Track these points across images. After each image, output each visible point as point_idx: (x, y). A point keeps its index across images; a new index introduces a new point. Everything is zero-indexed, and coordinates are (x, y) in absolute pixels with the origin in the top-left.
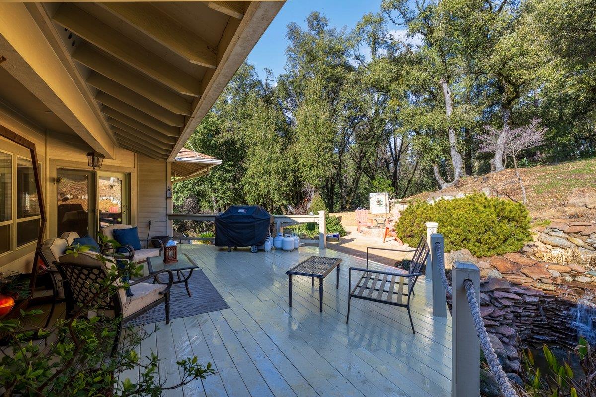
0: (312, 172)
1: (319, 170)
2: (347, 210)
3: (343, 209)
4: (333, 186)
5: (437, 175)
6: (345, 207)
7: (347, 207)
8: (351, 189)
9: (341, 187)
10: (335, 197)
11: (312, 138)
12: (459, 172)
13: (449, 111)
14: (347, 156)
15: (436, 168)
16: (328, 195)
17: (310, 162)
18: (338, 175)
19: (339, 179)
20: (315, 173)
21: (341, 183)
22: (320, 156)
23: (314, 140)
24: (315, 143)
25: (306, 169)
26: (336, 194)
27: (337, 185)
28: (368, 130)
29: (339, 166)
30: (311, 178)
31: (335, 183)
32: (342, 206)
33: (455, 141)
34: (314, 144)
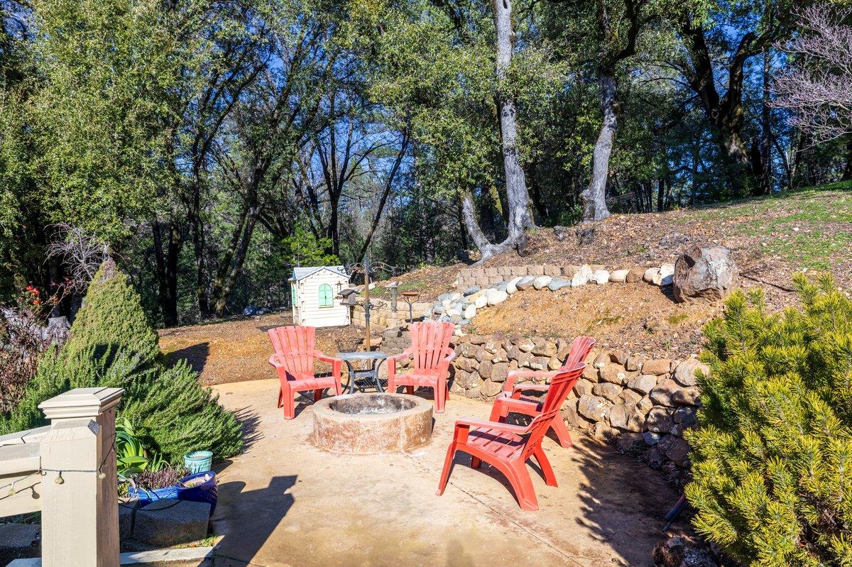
0: (99, 193)
1: (127, 187)
2: (219, 316)
3: (208, 312)
4: (175, 249)
5: (471, 221)
6: (213, 306)
7: (219, 306)
8: (229, 256)
9: (198, 253)
10: (180, 280)
11: (97, 74)
12: (523, 217)
13: (505, 55)
14: (213, 172)
15: (468, 204)
16: (159, 275)
17: (89, 159)
18: (191, 217)
19: (195, 229)
20: (110, 197)
21: (198, 239)
22: (127, 139)
23: (104, 82)
24: (110, 91)
25: (74, 180)
26: (185, 271)
27: (187, 249)
28: (276, 103)
29: (194, 195)
30: (96, 213)
31: (181, 242)
32: (203, 304)
33: (515, 134)
34: (105, 97)
